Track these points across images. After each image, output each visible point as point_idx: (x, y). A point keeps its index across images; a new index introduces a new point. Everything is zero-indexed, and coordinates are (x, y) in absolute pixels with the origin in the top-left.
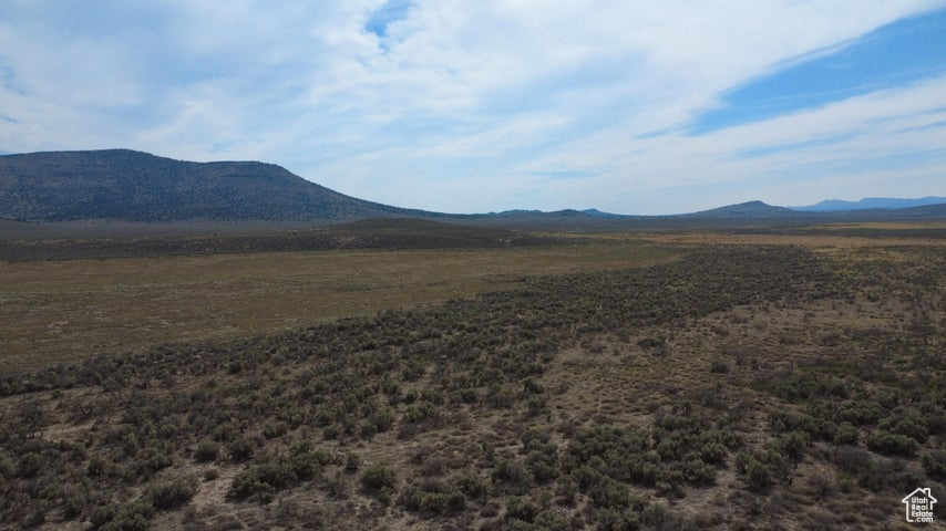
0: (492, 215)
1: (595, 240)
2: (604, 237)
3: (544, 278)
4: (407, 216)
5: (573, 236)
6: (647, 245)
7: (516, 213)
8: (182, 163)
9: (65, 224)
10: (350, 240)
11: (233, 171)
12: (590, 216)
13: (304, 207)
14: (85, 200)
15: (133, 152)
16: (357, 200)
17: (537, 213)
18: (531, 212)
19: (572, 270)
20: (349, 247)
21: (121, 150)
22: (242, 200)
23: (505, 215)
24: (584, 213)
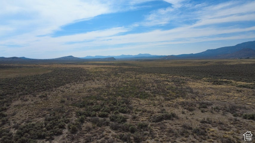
3: (6, 79)
5: (16, 65)
6: (41, 68)
12: (22, 59)
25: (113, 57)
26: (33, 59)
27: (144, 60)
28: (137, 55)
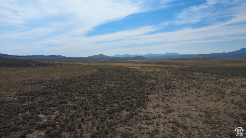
0: (29, 56)
1: (64, 64)
2: (66, 63)
3: (51, 81)
5: (56, 63)
6: (82, 66)
18: (42, 56)
19: (61, 76)
23: (33, 56)
25: (142, 56)
26: (68, 57)
27: (176, 59)
28: (164, 54)
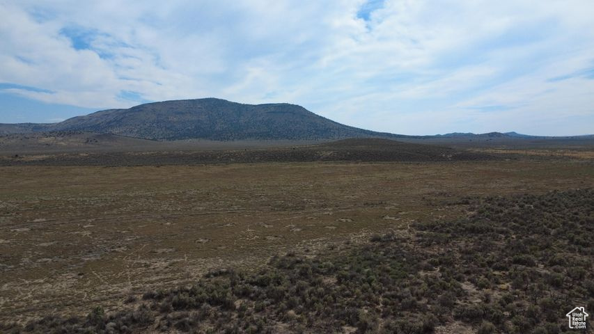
0: (438, 137)
2: (530, 153)
4: (379, 137)
5: (502, 152)
7: (455, 135)
8: (244, 106)
9: (177, 142)
10: (329, 154)
11: (273, 109)
12: (511, 136)
13: (314, 131)
14: (190, 128)
15: (217, 100)
16: (347, 126)
17: (470, 135)
20: (328, 159)
21: (211, 98)
22: (277, 127)
23: (448, 136)
24: (507, 135)
